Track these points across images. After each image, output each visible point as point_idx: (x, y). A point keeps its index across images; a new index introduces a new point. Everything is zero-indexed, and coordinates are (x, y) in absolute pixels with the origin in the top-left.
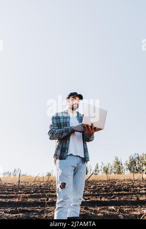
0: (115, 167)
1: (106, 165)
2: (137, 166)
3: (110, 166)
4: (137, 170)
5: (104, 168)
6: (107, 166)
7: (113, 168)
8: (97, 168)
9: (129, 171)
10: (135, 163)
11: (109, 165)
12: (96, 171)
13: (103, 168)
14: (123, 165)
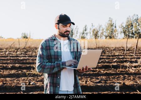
0: (107, 30)
1: (96, 27)
2: (133, 29)
3: (101, 29)
4: (133, 33)
5: (94, 30)
6: (98, 28)
7: (104, 30)
8: (86, 30)
9: (123, 34)
10: (132, 26)
11: (100, 27)
12: (83, 34)
13: (92, 30)
14: (118, 28)
